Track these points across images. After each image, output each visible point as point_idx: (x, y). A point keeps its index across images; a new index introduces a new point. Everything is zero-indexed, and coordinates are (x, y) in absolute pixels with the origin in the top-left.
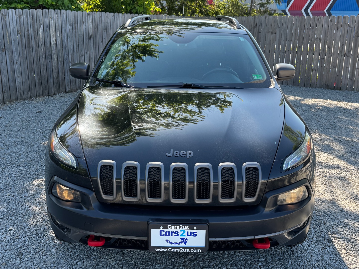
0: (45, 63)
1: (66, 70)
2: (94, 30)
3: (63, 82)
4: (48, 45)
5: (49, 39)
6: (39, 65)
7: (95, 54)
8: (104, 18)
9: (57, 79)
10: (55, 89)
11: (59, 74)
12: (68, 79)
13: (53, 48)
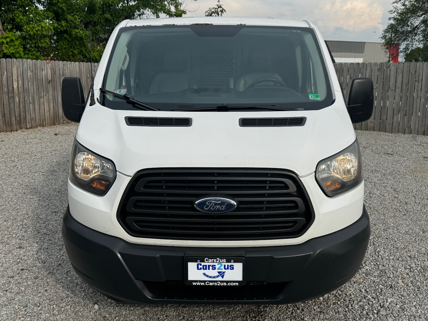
0: (8, 103)
1: (27, 110)
2: (52, 76)
3: (24, 120)
4: (11, 88)
5: (12, 83)
6: (3, 105)
7: (53, 96)
8: (62, 66)
9: (19, 118)
10: (17, 126)
11: (21, 113)
12: (29, 117)
13: (16, 91)
